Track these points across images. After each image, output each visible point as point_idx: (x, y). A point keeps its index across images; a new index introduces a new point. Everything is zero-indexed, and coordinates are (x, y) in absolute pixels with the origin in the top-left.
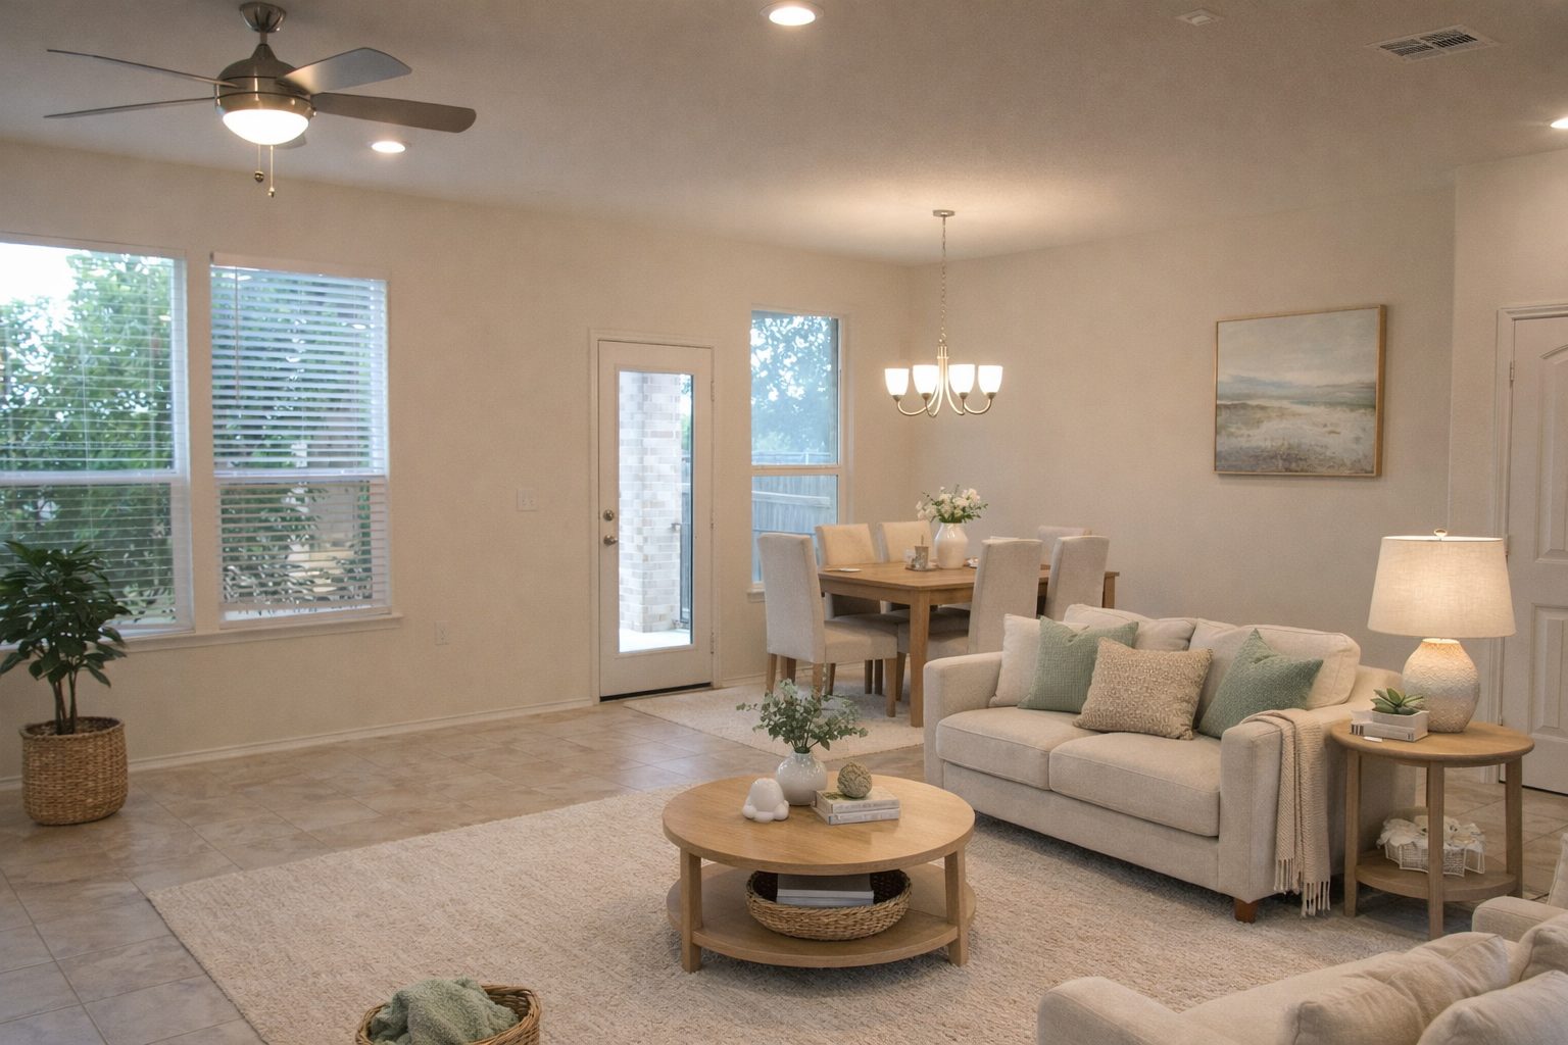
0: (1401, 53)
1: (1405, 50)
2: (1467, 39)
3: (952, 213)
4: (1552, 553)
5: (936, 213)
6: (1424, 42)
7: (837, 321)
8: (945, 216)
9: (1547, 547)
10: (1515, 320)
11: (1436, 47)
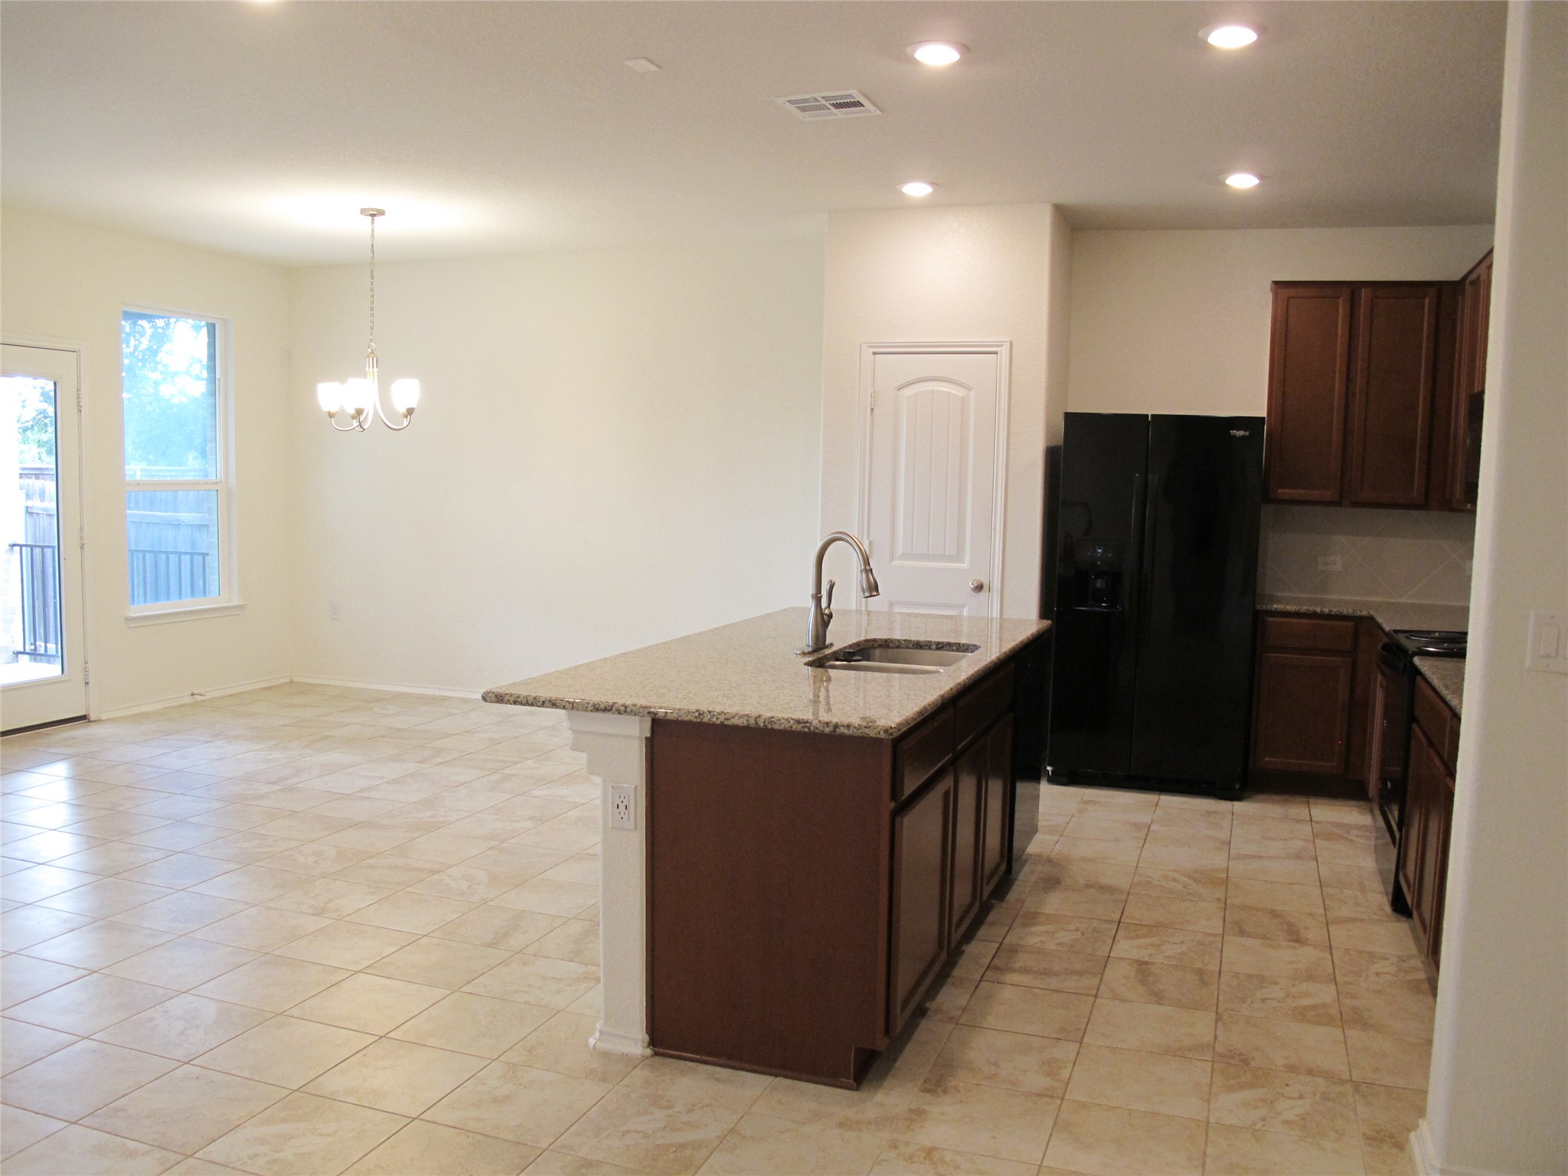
0: (803, 110)
1: (805, 107)
2: (858, 104)
3: (381, 213)
4: (905, 556)
5: (363, 211)
6: (823, 102)
7: (214, 325)
8: (374, 215)
9: (899, 551)
10: (875, 353)
11: (833, 109)
